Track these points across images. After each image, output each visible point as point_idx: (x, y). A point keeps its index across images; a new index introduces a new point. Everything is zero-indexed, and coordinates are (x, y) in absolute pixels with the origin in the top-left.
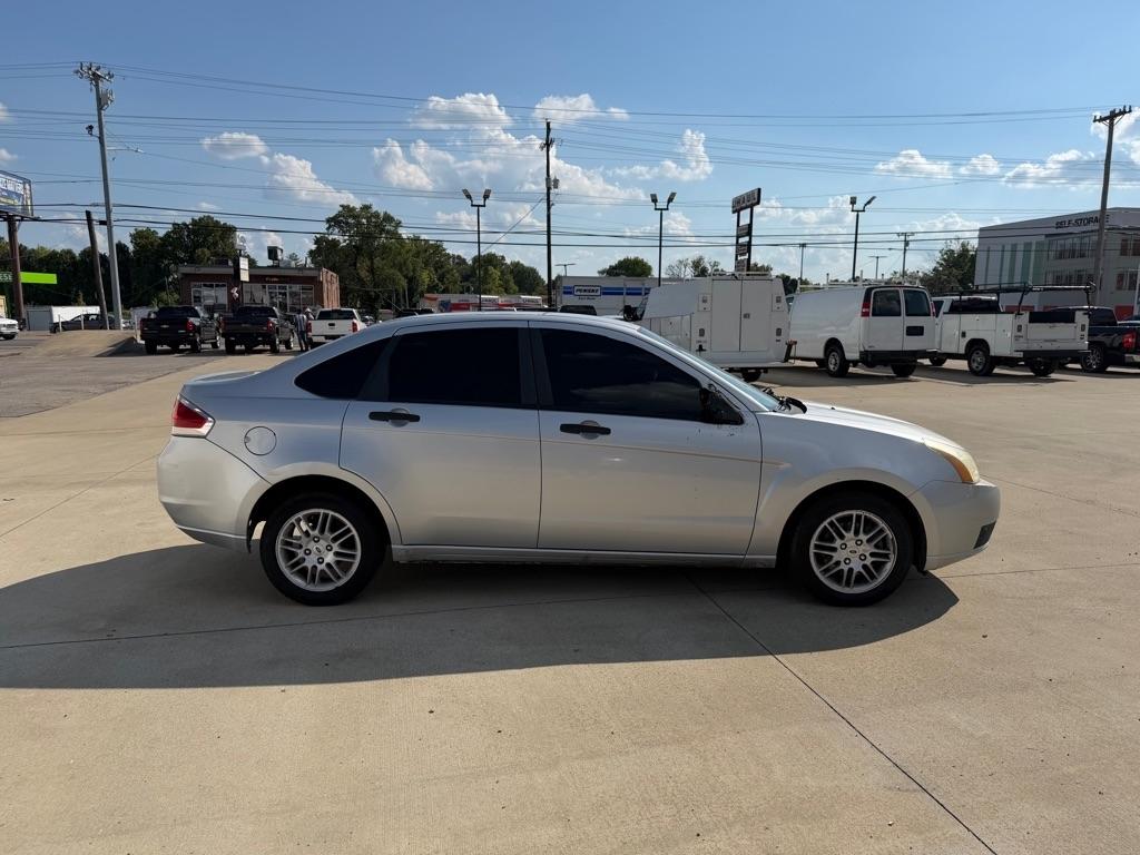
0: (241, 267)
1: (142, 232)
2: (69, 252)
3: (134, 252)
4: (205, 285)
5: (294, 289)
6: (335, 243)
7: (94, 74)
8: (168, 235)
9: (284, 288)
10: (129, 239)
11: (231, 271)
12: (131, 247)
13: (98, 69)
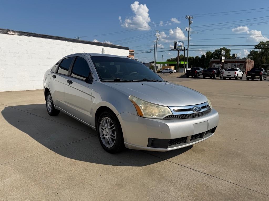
0: (222, 59)
1: (208, 52)
2: (193, 57)
3: (206, 57)
4: (216, 64)
5: (238, 65)
6: (256, 52)
7: (189, 18)
8: (214, 52)
9: (236, 64)
10: (205, 54)
11: (219, 60)
12: (205, 55)
13: (190, 16)
